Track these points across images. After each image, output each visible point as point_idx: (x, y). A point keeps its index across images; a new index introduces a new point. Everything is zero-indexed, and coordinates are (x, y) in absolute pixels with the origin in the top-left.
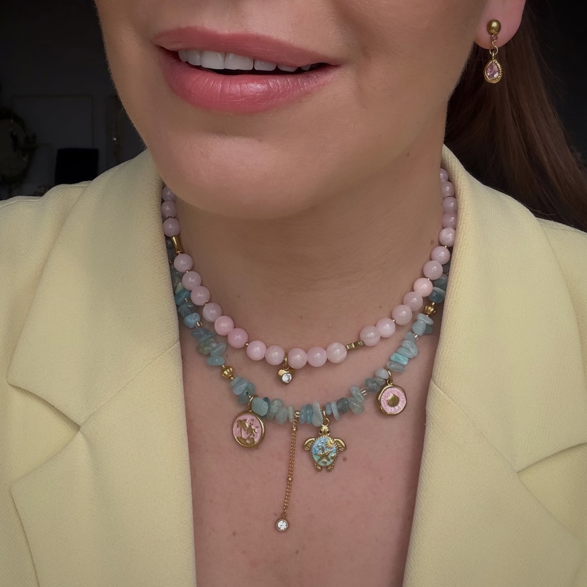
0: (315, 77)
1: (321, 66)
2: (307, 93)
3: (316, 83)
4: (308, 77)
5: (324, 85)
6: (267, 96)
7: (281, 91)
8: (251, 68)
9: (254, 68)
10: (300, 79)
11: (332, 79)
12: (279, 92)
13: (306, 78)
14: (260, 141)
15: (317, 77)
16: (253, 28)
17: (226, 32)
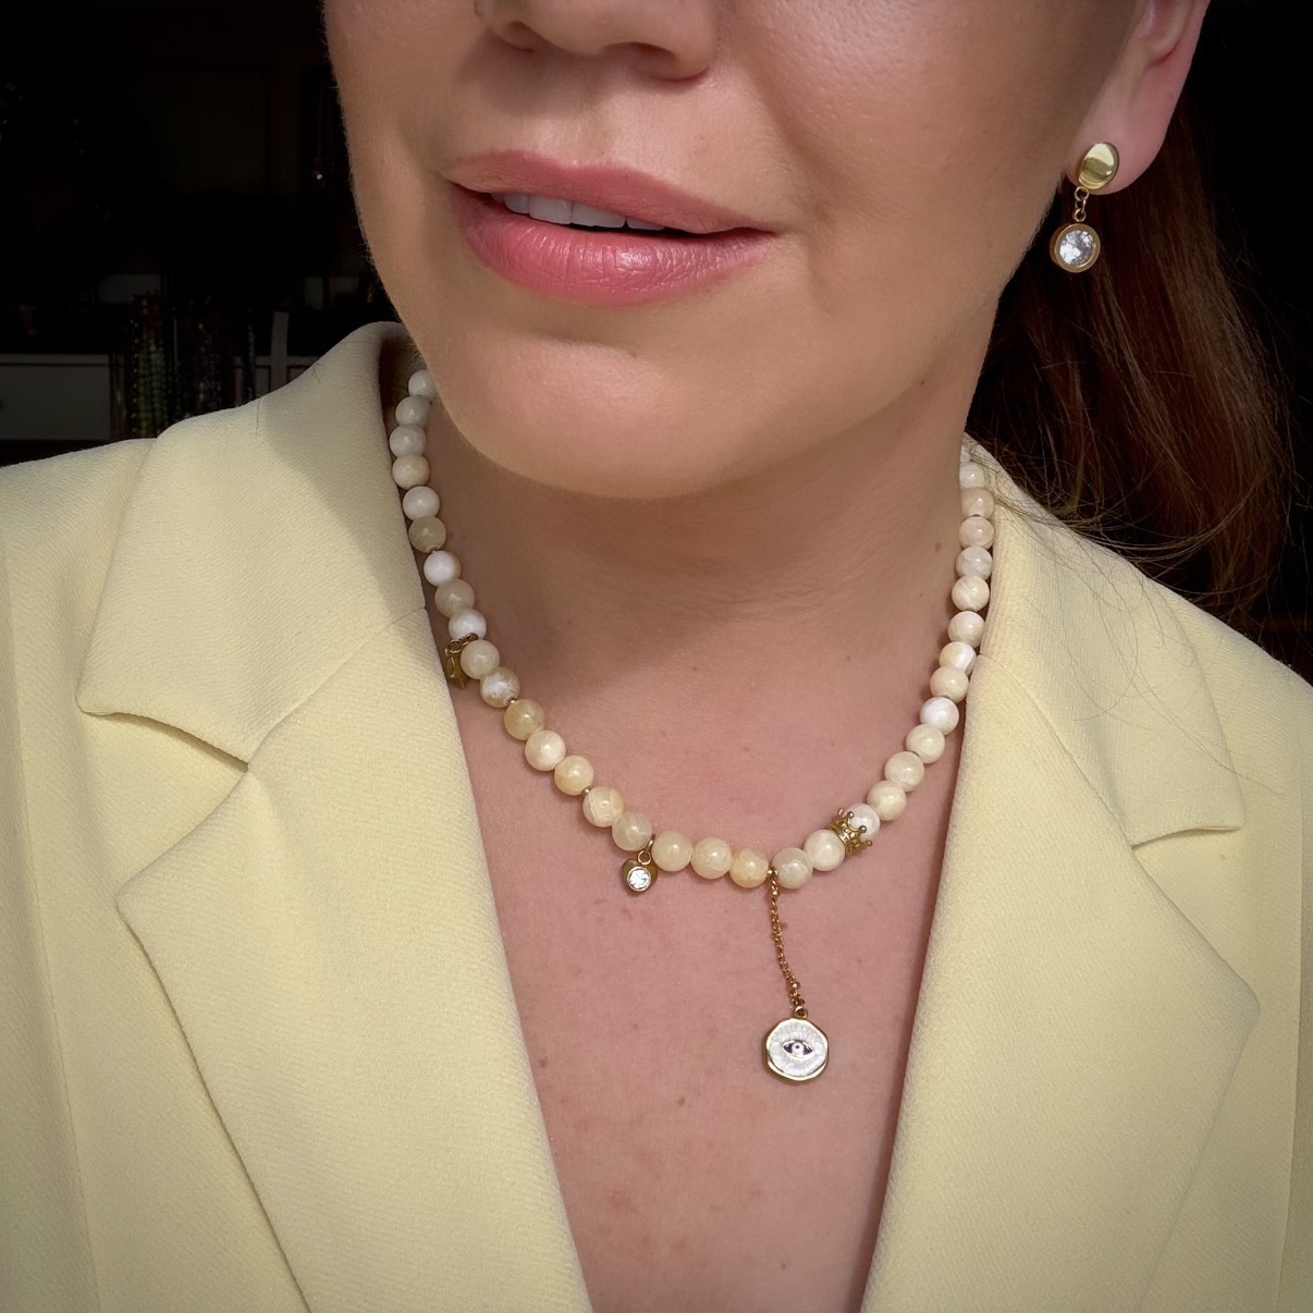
0: (735, 247)
1: (748, 232)
2: (721, 277)
3: (736, 259)
4: (723, 245)
5: (750, 264)
6: (651, 275)
7: (675, 269)
8: (621, 225)
10: (709, 250)
12: (672, 271)
13: (721, 248)
14: (634, 355)
15: (739, 247)
16: (621, 158)
17: (574, 163)
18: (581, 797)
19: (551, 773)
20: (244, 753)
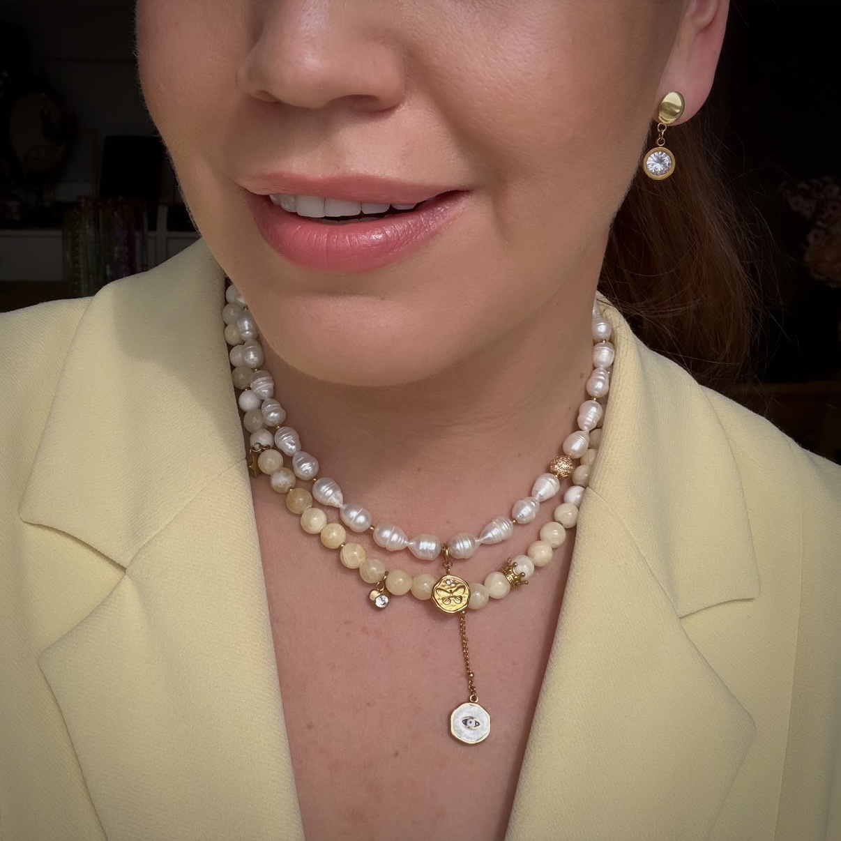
0: (442, 210)
3: (444, 219)
4: (433, 213)
7: (401, 238)
9: (361, 212)
11: (463, 209)
12: (399, 240)
13: (431, 215)
16: (352, 169)
17: (320, 176)
18: (339, 549)
19: (319, 535)
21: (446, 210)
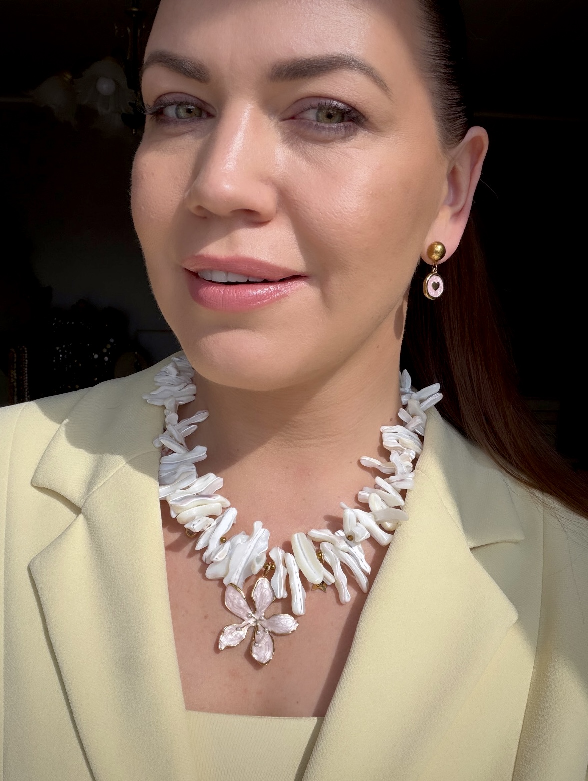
1: (296, 277)
2: (285, 296)
8: (246, 281)
10: (279, 286)
11: (303, 285)
16: (241, 253)
17: (223, 257)
20: (79, 503)
21: (292, 284)
